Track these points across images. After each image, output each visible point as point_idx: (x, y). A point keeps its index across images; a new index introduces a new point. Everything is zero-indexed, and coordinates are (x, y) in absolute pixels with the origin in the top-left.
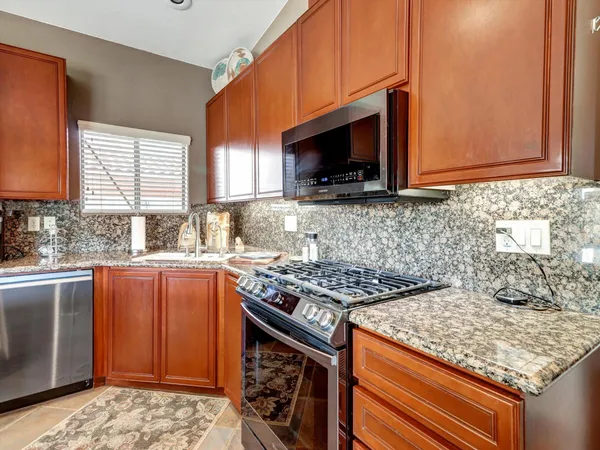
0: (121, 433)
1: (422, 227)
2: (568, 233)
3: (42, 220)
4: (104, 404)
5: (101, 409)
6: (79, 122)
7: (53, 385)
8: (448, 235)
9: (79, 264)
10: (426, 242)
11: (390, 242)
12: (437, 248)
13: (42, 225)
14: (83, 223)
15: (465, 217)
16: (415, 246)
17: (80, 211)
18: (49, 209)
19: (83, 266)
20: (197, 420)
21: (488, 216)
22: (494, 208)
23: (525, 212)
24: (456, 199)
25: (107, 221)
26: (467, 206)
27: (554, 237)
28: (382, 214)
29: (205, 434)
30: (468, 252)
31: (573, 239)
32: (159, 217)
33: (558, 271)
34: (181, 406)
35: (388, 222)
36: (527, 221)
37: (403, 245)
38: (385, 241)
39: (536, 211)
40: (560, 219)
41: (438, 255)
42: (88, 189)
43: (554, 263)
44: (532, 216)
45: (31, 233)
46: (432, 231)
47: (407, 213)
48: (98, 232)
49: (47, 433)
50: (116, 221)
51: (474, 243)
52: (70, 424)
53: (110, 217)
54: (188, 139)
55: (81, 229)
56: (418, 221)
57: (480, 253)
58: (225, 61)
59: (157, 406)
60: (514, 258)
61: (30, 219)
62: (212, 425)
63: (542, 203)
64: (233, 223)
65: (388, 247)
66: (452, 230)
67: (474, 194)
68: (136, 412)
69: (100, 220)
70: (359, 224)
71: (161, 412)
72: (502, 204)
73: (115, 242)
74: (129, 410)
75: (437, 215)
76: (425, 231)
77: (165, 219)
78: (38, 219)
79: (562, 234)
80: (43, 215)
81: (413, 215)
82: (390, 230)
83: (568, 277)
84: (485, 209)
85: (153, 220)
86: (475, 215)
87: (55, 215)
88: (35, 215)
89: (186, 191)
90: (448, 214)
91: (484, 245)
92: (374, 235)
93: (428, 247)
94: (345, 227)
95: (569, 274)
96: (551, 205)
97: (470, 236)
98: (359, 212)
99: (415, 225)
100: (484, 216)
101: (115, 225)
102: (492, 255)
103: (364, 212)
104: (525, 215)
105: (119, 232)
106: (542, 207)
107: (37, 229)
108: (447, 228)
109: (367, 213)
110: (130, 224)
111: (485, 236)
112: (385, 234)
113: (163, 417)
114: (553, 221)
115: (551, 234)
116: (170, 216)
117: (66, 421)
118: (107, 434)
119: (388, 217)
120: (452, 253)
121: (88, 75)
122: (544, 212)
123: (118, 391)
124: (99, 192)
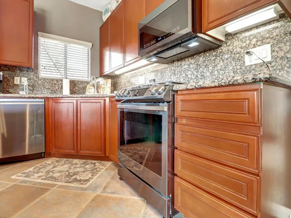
0: (59, 172)
1: (208, 64)
2: (279, 48)
3: (21, 79)
4: (51, 163)
5: (49, 164)
6: (39, 33)
7: (27, 153)
8: (222, 64)
9: (38, 96)
10: (210, 71)
11: (192, 76)
12: (216, 73)
13: (21, 81)
14: (40, 82)
15: (230, 53)
16: (205, 74)
17: (38, 76)
18: (24, 74)
19: (40, 97)
20: (96, 169)
21: (241, 50)
22: (244, 44)
23: (259, 43)
24: (225, 45)
25: (51, 82)
26: (231, 48)
27: (273, 51)
28: (188, 63)
29: (100, 173)
30: (232, 70)
31: (281, 50)
32: (76, 82)
33: (275, 68)
34: (88, 164)
35: (191, 66)
36: (260, 47)
37: (199, 76)
38: (189, 76)
39: (264, 41)
40: (275, 42)
41: (216, 76)
42: (42, 66)
43: (273, 64)
44: (263, 43)
45: (15, 85)
46: (213, 64)
47: (201, 59)
48: (47, 87)
49: (25, 171)
50: (56, 82)
51: (234, 65)
52: (35, 169)
53: (53, 80)
54: (90, 44)
55: (38, 85)
56: (206, 62)
57: (237, 69)
58: (109, 6)
59: (76, 164)
60: (254, 67)
61: (15, 78)
62: (103, 170)
63: (267, 36)
64: (113, 88)
65: (191, 79)
66: (223, 61)
67: (234, 40)
68: (66, 166)
69: (48, 81)
70: (176, 71)
71: (78, 166)
72: (248, 42)
73: (55, 92)
74: (63, 165)
75: (216, 56)
76: (210, 66)
77: (79, 83)
78: (19, 78)
79: (277, 49)
80: (21, 77)
81: (204, 59)
82: (192, 70)
83: (279, 69)
84: (239, 46)
85: (73, 84)
86: (235, 51)
87: (27, 77)
88: (18, 76)
89: (90, 70)
90: (221, 54)
91: (239, 64)
92: (184, 75)
93: (211, 73)
94: (169, 74)
95: (280, 68)
96: (271, 36)
97: (232, 62)
98: (177, 65)
99: (205, 64)
100: (239, 50)
101: (55, 84)
102: (243, 68)
103: (179, 64)
104: (259, 44)
105: (57, 88)
106: (267, 38)
107: (19, 83)
108: (221, 61)
109: (181, 65)
110: (62, 84)
111: (240, 60)
112: (190, 72)
113: (79, 167)
114: (272, 43)
115: (271, 50)
116: (82, 82)
117: (33, 168)
118: (53, 172)
119: (191, 64)
120: (223, 72)
121: (43, 11)
122: (268, 41)
123: (57, 159)
124: (47, 68)
